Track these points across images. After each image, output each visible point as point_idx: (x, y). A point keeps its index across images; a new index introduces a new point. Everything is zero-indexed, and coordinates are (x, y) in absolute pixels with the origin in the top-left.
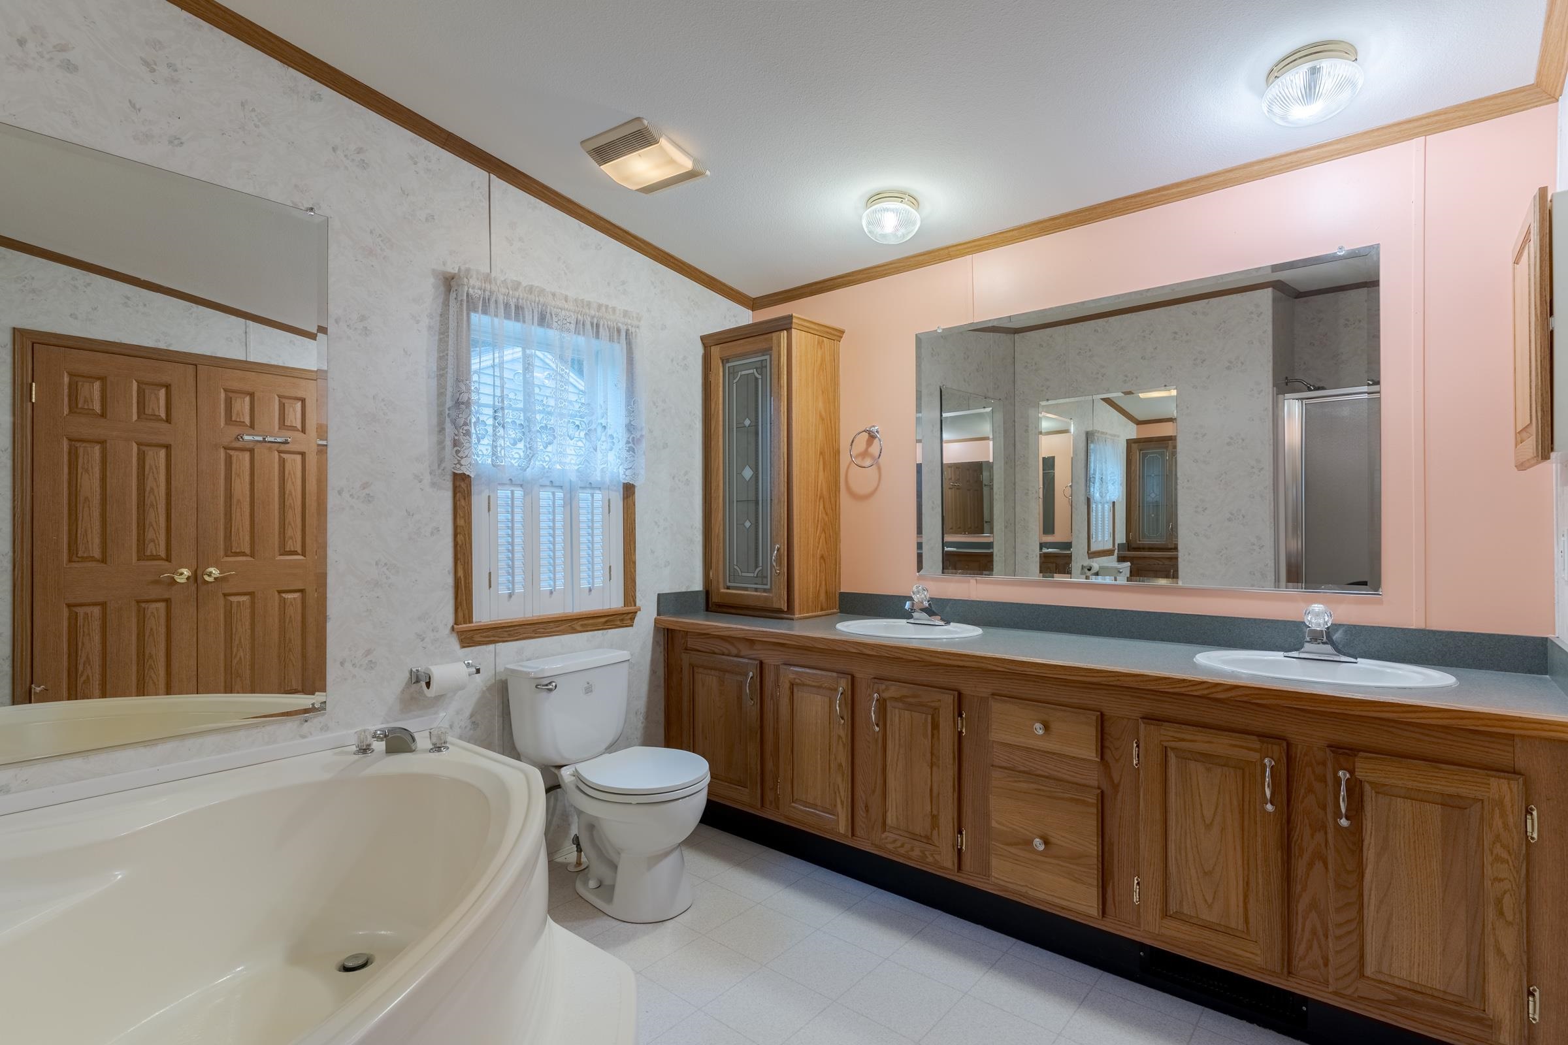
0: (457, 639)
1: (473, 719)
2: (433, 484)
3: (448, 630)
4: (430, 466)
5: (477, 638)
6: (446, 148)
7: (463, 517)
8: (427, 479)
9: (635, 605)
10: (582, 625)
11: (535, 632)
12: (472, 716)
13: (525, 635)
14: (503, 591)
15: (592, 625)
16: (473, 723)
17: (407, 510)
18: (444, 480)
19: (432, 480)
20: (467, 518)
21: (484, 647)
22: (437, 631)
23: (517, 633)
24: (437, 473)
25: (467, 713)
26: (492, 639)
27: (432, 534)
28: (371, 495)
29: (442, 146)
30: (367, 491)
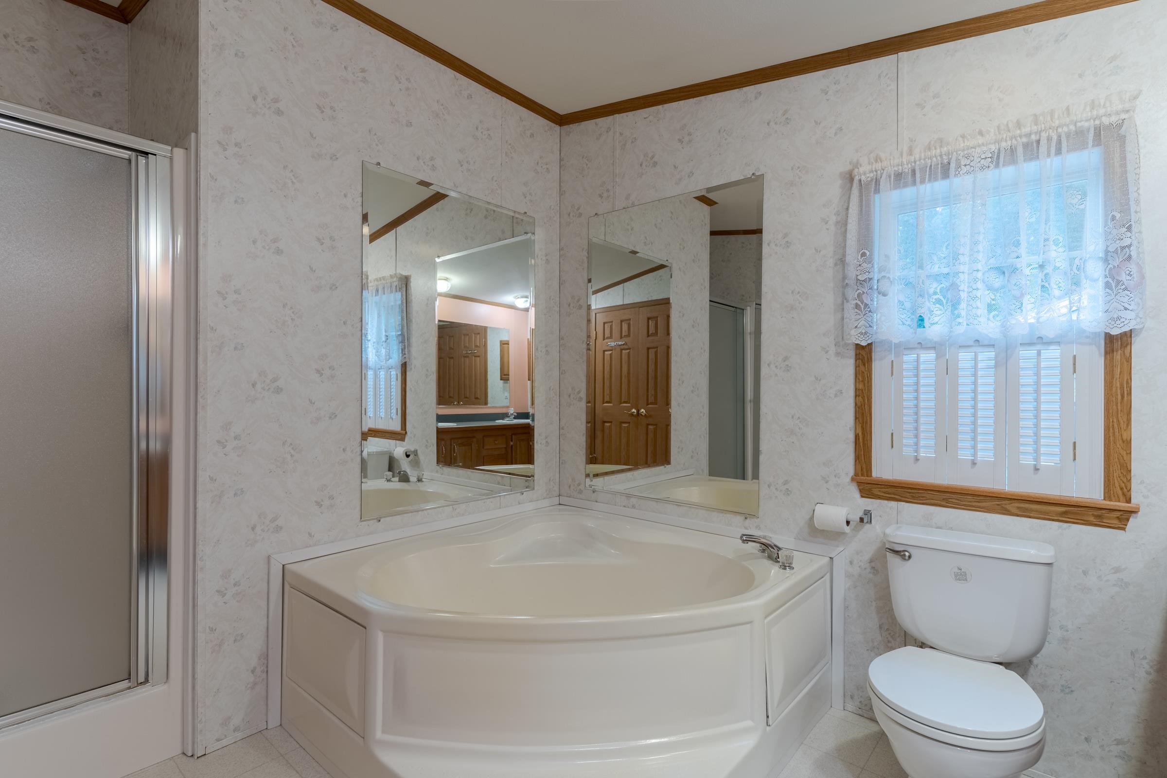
0: (857, 488)
1: (873, 564)
2: (838, 354)
3: (848, 479)
4: (835, 339)
5: (876, 491)
6: (852, 61)
7: (862, 381)
8: (833, 349)
9: (1129, 501)
10: (1018, 508)
11: (946, 500)
12: (871, 561)
13: (932, 501)
14: (908, 452)
15: (1040, 512)
16: (873, 568)
17: (815, 376)
18: (848, 349)
19: (836, 350)
20: (866, 382)
21: (886, 502)
22: (839, 478)
23: (923, 497)
24: (841, 345)
25: (867, 556)
26: (893, 496)
27: (836, 395)
28: (789, 366)
29: (848, 63)
30: (786, 363)
